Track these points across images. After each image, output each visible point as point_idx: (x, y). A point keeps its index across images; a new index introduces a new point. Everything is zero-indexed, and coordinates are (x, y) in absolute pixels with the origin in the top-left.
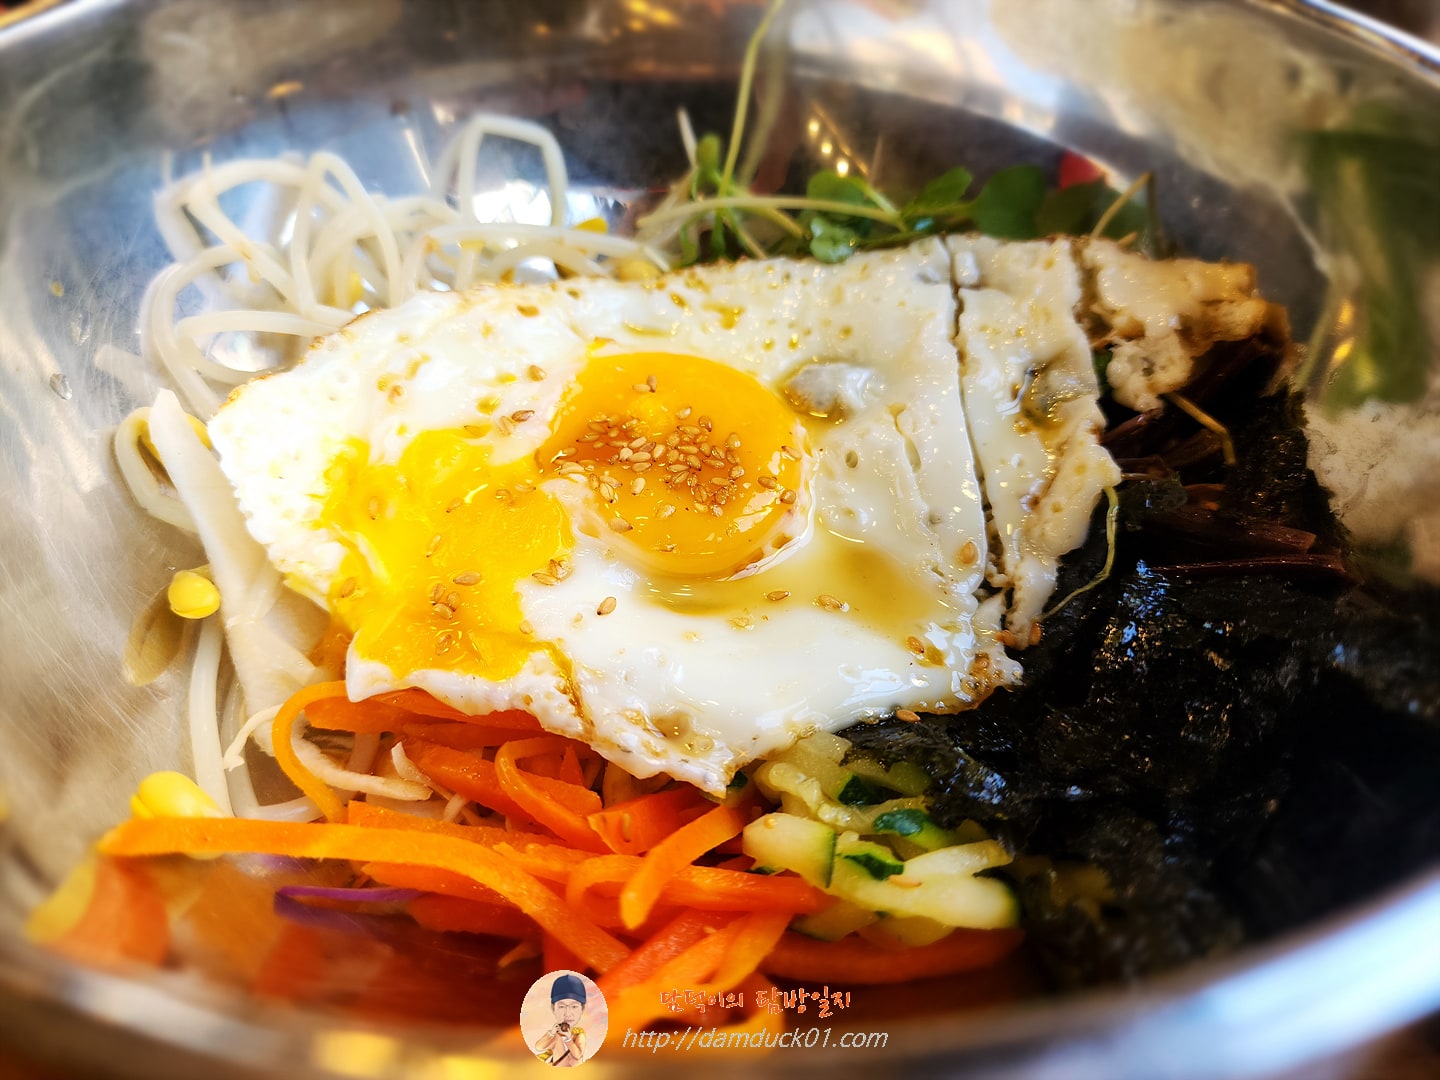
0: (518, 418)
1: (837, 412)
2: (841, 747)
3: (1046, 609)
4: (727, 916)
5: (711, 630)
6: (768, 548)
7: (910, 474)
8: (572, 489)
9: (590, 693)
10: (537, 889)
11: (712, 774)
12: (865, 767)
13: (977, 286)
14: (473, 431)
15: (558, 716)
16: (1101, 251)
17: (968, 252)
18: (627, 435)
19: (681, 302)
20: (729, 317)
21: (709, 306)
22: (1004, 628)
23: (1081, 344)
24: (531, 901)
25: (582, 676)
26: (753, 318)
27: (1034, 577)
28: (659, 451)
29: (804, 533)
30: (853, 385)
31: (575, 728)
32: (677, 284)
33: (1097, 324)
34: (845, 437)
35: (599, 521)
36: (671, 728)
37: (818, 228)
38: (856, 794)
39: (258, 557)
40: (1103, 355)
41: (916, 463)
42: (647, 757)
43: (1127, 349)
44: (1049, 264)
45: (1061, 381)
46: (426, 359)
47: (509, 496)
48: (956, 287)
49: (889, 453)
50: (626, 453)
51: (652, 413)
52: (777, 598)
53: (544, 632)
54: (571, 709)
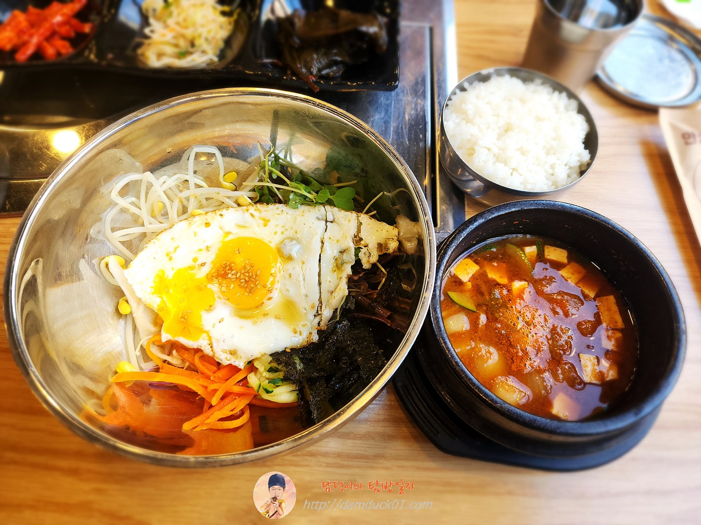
0: (203, 264)
1: (290, 258)
2: (270, 359)
3: (329, 322)
4: (240, 395)
5: (247, 323)
6: (265, 301)
7: (302, 283)
8: (214, 287)
9: (215, 345)
10: (202, 388)
11: (241, 364)
12: (274, 365)
13: (331, 222)
14: (191, 268)
15: (207, 351)
16: (364, 218)
17: (332, 212)
18: (231, 269)
19: (252, 215)
20: (266, 222)
21: (260, 218)
22: (319, 325)
23: (352, 246)
24: (200, 391)
25: (213, 341)
26: (272, 223)
27: (327, 313)
28: (239, 274)
29: (276, 295)
30: (294, 250)
31: (211, 354)
32: (252, 209)
33: (358, 239)
34: (290, 266)
35: (222, 297)
36: (233, 353)
37: (291, 196)
38: (271, 370)
39: (139, 301)
40: (358, 250)
41: (304, 280)
42: (225, 359)
43: (364, 250)
44: (349, 221)
45: (345, 257)
46: (179, 246)
47: (200, 288)
48: (326, 221)
49: (299, 276)
50: (230, 276)
51: (239, 261)
52: (265, 315)
53: (206, 328)
54: (211, 349)
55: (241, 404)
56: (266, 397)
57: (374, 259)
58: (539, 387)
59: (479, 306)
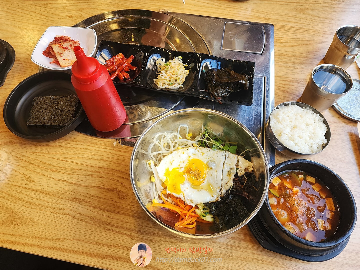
0: (182, 167)
1: (211, 168)
2: (204, 205)
3: (225, 194)
4: (193, 216)
5: (195, 191)
6: (202, 183)
7: (216, 178)
8: (185, 176)
9: (185, 197)
10: (180, 212)
11: (194, 205)
12: (205, 207)
13: (227, 157)
14: (178, 168)
15: (183, 199)
16: (240, 158)
17: (228, 154)
18: (191, 170)
19: (198, 151)
20: (203, 154)
21: (201, 152)
22: (221, 195)
23: (235, 167)
24: (180, 213)
25: (185, 196)
26: (205, 154)
27: (224, 191)
28: (194, 172)
29: (206, 182)
30: (213, 166)
31: (184, 200)
32: (198, 148)
33: (237, 165)
34: (211, 171)
35: (188, 180)
36: (191, 201)
37: (213, 146)
38: (204, 209)
39: (158, 177)
40: (237, 169)
41: (217, 177)
42: (188, 203)
43: (239, 169)
44: (235, 158)
45: (232, 171)
46: (174, 160)
47: (180, 176)
48: (226, 157)
49: (214, 176)
50: (191, 172)
51: (194, 167)
52: (202, 188)
53: (182, 191)
54: (184, 198)
55: (193, 220)
56: (203, 218)
57: (243, 173)
58: (301, 229)
59: (280, 195)
